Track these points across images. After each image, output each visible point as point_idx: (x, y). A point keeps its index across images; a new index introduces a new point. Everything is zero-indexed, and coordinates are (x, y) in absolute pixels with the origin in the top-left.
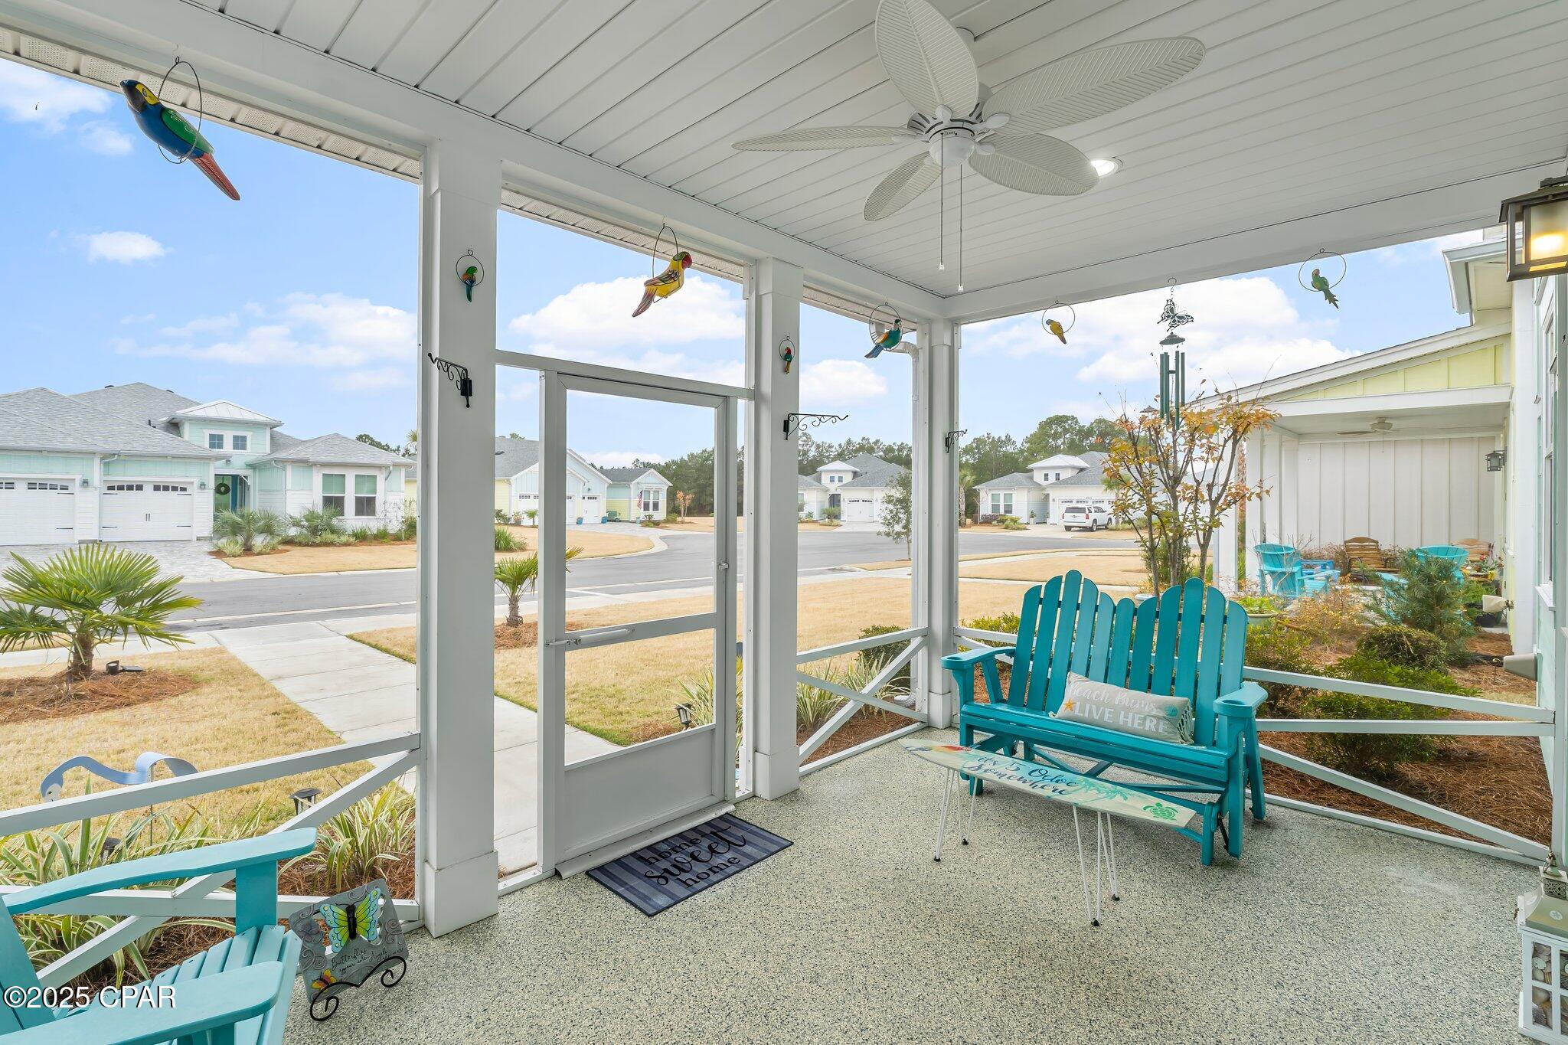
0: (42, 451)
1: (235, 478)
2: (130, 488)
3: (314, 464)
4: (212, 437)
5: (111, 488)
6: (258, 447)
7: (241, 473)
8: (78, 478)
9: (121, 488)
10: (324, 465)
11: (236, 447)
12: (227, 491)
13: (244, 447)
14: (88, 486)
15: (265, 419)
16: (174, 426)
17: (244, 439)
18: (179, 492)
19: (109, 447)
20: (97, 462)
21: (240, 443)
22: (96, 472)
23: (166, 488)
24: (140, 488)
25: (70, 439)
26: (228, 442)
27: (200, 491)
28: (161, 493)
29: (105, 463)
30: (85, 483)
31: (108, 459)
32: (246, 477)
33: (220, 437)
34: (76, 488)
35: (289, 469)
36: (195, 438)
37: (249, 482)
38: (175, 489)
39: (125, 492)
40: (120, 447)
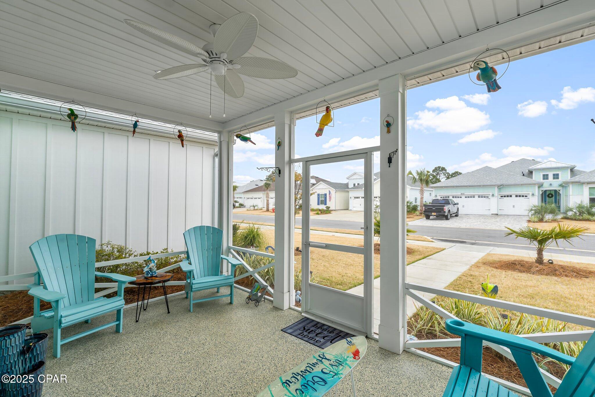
0: (467, 186)
1: (556, 191)
2: (508, 196)
3: (583, 183)
4: (544, 175)
5: (502, 197)
6: (564, 177)
7: (557, 189)
8: (491, 194)
9: (505, 196)
10: (588, 183)
11: (554, 178)
12: (552, 196)
13: (558, 178)
14: (494, 196)
15: (567, 165)
16: (531, 173)
17: (558, 175)
18: (524, 197)
19: (499, 183)
20: (496, 188)
21: (556, 177)
22: (496, 191)
23: (520, 196)
24: (511, 196)
25: (489, 181)
26: (551, 177)
27: (532, 197)
28: (518, 198)
29: (499, 188)
30: (493, 195)
31: (500, 187)
32: (559, 191)
33: (547, 175)
34: (490, 197)
35: (571, 186)
36: (537, 177)
37: (561, 192)
38: (523, 196)
39: (506, 198)
40: (504, 182)
